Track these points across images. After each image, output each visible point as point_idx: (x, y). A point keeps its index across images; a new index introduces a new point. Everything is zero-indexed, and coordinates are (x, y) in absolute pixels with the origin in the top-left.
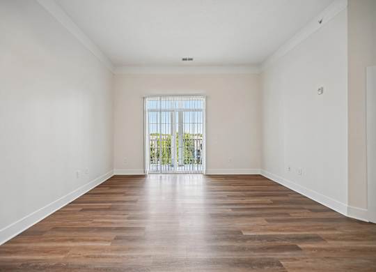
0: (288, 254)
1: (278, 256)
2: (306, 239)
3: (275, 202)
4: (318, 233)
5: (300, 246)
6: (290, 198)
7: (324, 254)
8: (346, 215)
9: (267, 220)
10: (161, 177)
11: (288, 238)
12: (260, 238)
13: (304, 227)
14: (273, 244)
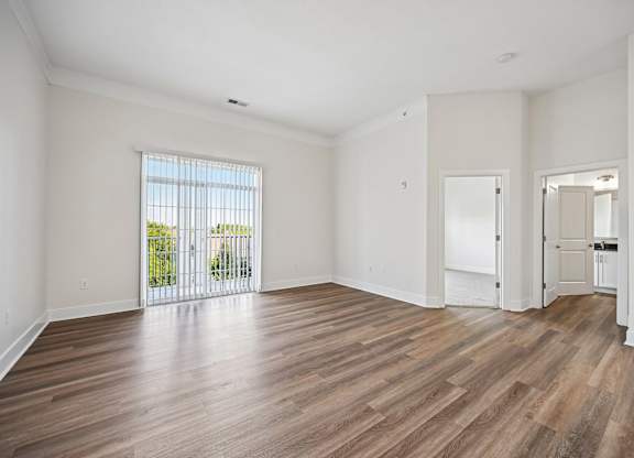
0: (407, 347)
1: (402, 350)
2: (412, 331)
3: (368, 309)
4: (418, 324)
5: (412, 338)
6: (377, 301)
7: (429, 338)
8: (425, 306)
9: (375, 326)
10: (179, 308)
11: (400, 335)
12: (380, 343)
13: (404, 323)
14: (391, 344)
